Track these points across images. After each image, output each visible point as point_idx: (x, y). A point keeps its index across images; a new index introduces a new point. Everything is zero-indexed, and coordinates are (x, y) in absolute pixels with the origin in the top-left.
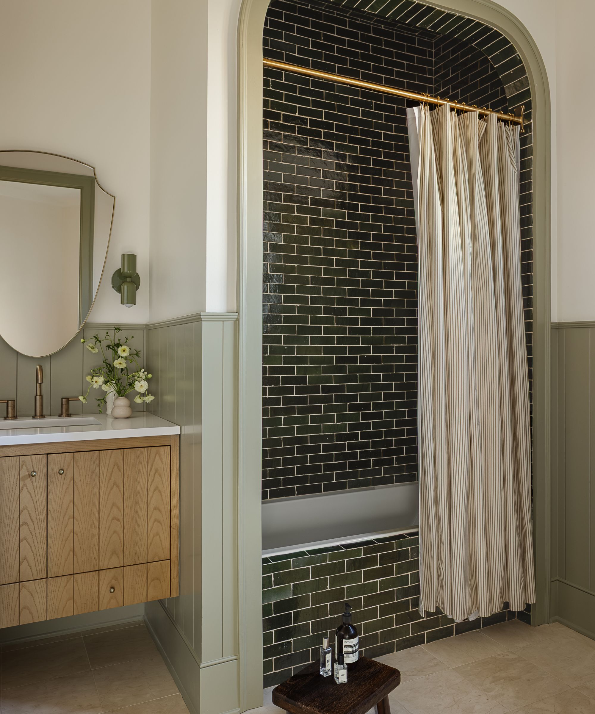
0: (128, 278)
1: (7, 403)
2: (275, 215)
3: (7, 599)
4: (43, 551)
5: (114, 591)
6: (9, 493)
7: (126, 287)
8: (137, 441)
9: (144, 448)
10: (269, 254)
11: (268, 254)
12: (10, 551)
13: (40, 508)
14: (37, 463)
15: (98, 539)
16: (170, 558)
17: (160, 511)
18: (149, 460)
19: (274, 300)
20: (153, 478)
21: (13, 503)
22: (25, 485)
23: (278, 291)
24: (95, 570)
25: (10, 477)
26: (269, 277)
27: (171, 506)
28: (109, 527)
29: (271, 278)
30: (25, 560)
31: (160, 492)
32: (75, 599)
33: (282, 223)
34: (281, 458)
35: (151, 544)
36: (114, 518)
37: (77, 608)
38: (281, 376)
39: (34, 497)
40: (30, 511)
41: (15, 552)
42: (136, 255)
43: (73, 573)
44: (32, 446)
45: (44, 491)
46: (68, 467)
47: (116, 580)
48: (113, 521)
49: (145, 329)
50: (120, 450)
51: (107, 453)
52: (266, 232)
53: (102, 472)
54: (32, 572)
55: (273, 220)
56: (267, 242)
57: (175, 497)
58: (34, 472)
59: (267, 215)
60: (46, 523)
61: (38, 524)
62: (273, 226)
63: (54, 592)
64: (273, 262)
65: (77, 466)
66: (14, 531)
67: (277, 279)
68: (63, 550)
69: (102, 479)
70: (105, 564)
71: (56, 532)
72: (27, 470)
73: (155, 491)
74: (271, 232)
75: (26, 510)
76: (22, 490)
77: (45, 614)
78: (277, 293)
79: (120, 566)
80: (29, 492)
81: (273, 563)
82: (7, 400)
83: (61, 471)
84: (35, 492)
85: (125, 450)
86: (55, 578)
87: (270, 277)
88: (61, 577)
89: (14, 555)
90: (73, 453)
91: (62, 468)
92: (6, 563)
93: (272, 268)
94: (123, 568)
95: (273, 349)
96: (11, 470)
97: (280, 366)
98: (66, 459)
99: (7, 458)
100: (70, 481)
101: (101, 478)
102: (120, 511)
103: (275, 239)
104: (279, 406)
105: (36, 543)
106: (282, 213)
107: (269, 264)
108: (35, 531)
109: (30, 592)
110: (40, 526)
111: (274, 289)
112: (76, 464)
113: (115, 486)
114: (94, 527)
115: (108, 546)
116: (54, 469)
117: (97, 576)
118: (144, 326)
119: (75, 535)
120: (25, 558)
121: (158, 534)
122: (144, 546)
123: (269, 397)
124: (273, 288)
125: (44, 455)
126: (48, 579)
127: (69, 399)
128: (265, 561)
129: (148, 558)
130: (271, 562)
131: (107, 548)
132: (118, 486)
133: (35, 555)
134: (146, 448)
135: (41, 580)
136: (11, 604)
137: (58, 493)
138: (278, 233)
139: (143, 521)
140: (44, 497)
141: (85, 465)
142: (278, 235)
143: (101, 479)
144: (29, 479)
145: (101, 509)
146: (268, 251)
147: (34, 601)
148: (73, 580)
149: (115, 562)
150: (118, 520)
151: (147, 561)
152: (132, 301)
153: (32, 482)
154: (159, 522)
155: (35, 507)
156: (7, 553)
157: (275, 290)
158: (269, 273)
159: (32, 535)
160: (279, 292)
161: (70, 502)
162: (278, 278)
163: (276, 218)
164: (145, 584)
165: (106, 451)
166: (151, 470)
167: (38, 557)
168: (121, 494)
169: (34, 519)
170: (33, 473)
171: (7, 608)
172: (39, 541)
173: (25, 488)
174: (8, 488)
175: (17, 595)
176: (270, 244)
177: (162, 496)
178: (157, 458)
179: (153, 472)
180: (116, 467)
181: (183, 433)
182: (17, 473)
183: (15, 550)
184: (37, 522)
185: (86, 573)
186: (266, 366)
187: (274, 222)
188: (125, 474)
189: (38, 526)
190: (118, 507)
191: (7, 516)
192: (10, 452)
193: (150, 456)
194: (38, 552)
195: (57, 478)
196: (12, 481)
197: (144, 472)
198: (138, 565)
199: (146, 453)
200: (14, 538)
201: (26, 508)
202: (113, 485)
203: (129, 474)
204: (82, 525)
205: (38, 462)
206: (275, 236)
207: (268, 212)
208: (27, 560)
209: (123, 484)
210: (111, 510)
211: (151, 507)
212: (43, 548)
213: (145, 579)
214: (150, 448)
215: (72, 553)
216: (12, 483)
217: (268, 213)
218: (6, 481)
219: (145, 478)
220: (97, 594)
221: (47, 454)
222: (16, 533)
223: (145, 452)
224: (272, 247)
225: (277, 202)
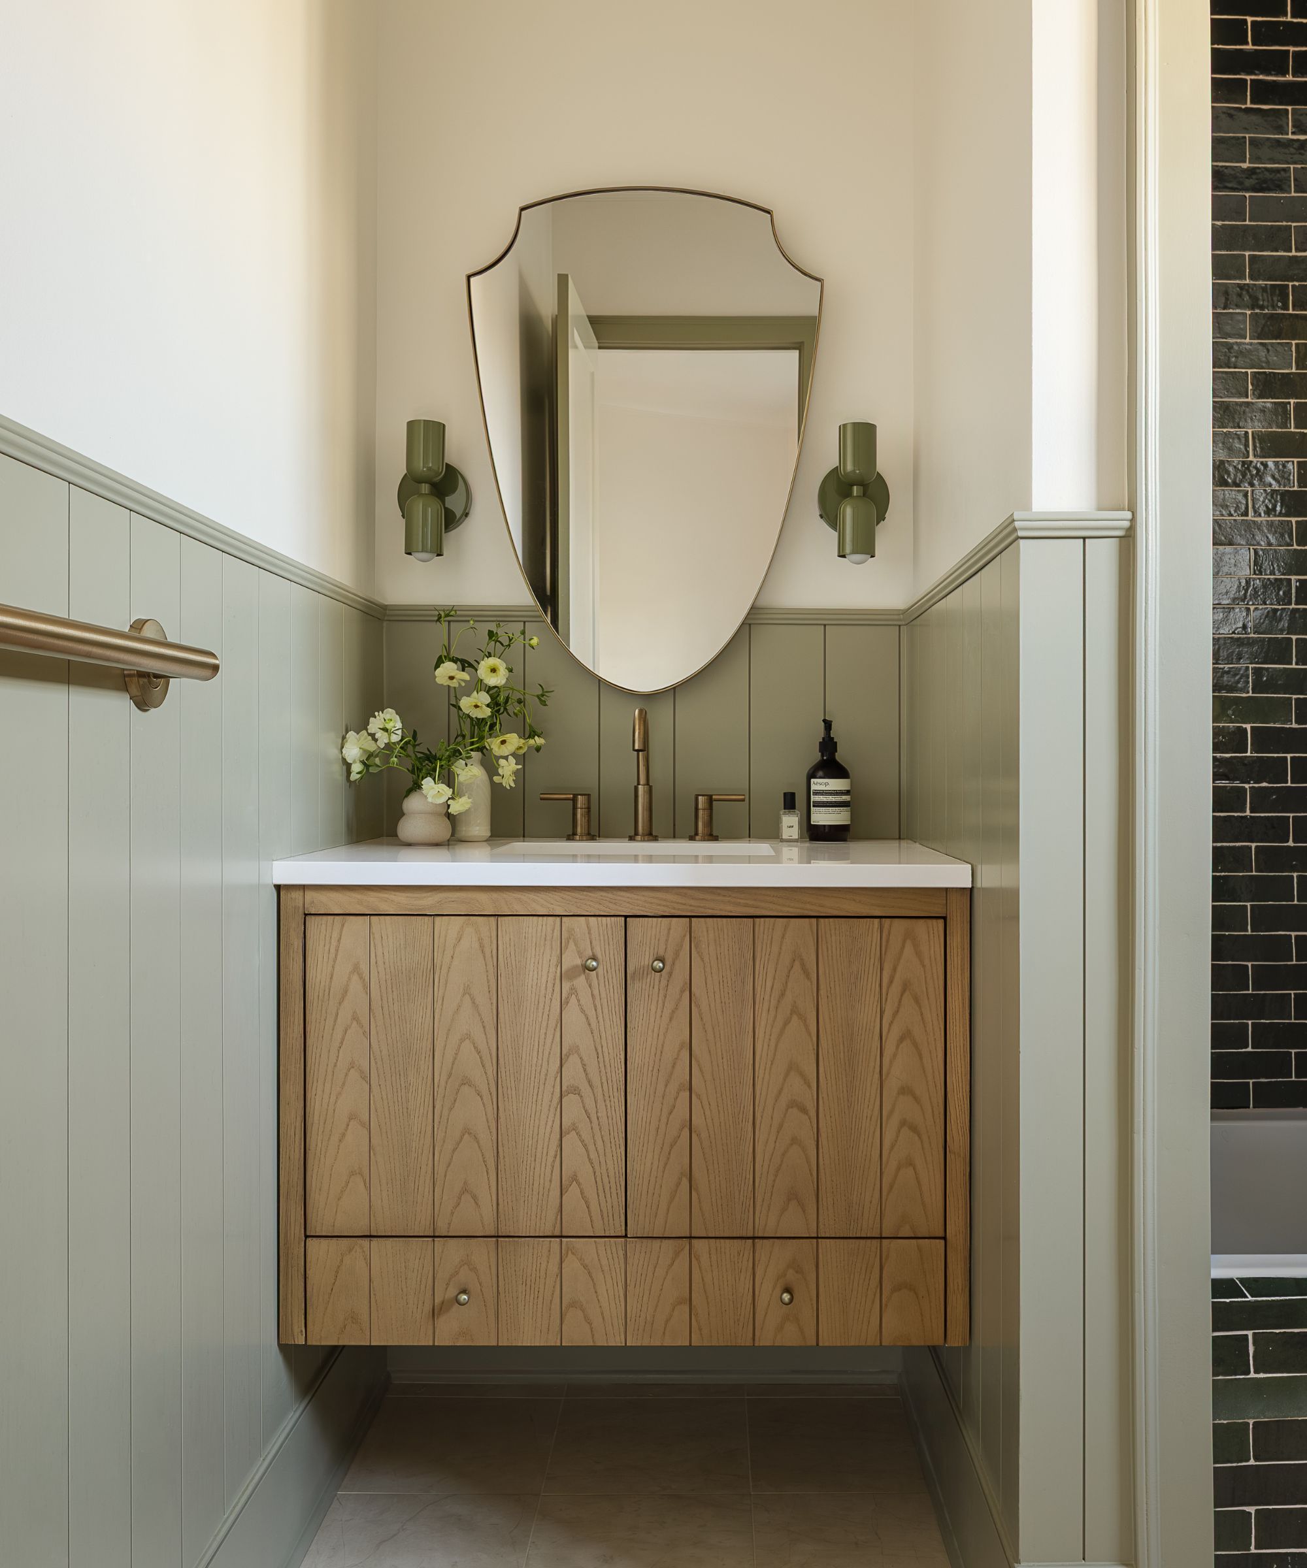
0: (855, 487)
1: (574, 800)
2: (1269, 291)
3: (534, 1276)
4: (616, 1166)
5: (791, 1300)
6: (537, 1009)
7: (849, 511)
8: (854, 900)
9: (872, 920)
10: (1252, 403)
11: (1248, 403)
12: (539, 1155)
13: (609, 1053)
14: (602, 938)
15: (751, 1155)
16: (944, 1236)
17: (917, 1099)
18: (885, 954)
19: (1267, 538)
20: (896, 1004)
21: (546, 1033)
22: (573, 990)
23: (1278, 508)
24: (744, 1235)
25: (540, 968)
26: (1250, 471)
27: (948, 1089)
28: (781, 1126)
29: (1257, 473)
30: (575, 1182)
31: (915, 1045)
32: (694, 1303)
33: (1291, 311)
34: (1291, 994)
35: (891, 1187)
36: (793, 1104)
37: (700, 1330)
38: (1289, 756)
39: (594, 1025)
40: (585, 1059)
41: (550, 1159)
42: (876, 426)
43: (688, 1235)
44: (590, 892)
45: (617, 1012)
46: (677, 954)
47: (797, 1272)
48: (790, 1110)
49: (903, 623)
50: (807, 920)
51: (774, 924)
52: (1243, 341)
53: (761, 977)
54: (591, 1217)
55: (1263, 305)
56: (1243, 370)
57: (960, 1066)
58: (594, 958)
59: (1244, 293)
60: (623, 1094)
61: (604, 1095)
62: (1263, 322)
63: (644, 1276)
64: (1263, 427)
65: (698, 953)
66: (550, 1106)
67: (1277, 476)
68: (663, 1172)
69: (762, 993)
70: (768, 1223)
71: (648, 1121)
72: (580, 954)
73: (901, 1042)
74: (1258, 339)
75: (576, 1055)
76: (568, 1003)
77: (622, 1330)
78: (1275, 516)
79: (808, 1236)
80: (583, 1011)
81: (1250, 1298)
82: (574, 795)
83: (662, 964)
84: (596, 1010)
85: (822, 920)
86: (645, 1241)
87: (1255, 472)
88: (659, 1240)
89: (549, 1164)
90: (688, 919)
91: (661, 953)
92: (531, 1183)
93: (1260, 444)
94: (817, 1242)
95: (1265, 679)
96: (542, 951)
97: (1288, 726)
98: (671, 932)
99: (531, 918)
100: (682, 991)
101: (759, 992)
102: (809, 1086)
103: (1270, 358)
104: (1286, 844)
105: (599, 1143)
106: (1291, 284)
107: (1253, 433)
108: (597, 1112)
109: (585, 1267)
110: (610, 1101)
111: (1267, 507)
112: (696, 947)
113: (795, 1018)
114: (740, 1122)
115: (776, 1176)
116: (640, 958)
117: (749, 1253)
118: (899, 615)
119: (694, 1135)
120: (574, 1178)
121: (910, 1163)
122: (874, 1189)
123: (1253, 815)
124: (1263, 502)
125: (618, 918)
126: (628, 1240)
127: (714, 797)
128: (1222, 1287)
129: (884, 1226)
130: (1247, 1297)
131: (774, 1181)
132: (803, 1019)
133: (596, 1174)
134: (876, 921)
135: (612, 1240)
136: (542, 1287)
137: (652, 1019)
138: (1279, 343)
139: (871, 1120)
140: (619, 1027)
141: (719, 952)
142: (1279, 349)
143: (758, 995)
144: (583, 977)
145: (760, 1073)
146: (1247, 397)
147: (596, 1292)
148: (690, 1254)
149: (794, 1223)
150: (804, 1110)
151: (881, 1233)
152: (866, 546)
153: (590, 986)
154: (914, 1129)
155: (596, 1050)
156: (533, 1159)
157: (1270, 506)
158: (1251, 458)
159: (591, 1122)
160: (1283, 511)
161: (682, 1047)
162: (1279, 471)
163: (1272, 300)
164: (875, 1295)
165: (773, 920)
166: (891, 982)
167: (606, 1180)
168: (812, 1040)
169: (596, 1081)
170: (589, 961)
171: (532, 1296)
172: (606, 1138)
173: (573, 999)
174: (534, 994)
175: (556, 1270)
176: (1254, 374)
177: (921, 1058)
178: (909, 950)
179: (896, 988)
180: (797, 964)
181: (978, 885)
182: (555, 960)
183: (552, 1153)
184: (603, 1090)
185: (722, 1241)
186: (1244, 726)
187: (1266, 311)
188: (822, 987)
189: (605, 1101)
190: (802, 1075)
191: (534, 1065)
192: (539, 904)
193: (888, 941)
194: (604, 1167)
195: (648, 980)
196: (544, 978)
197: (873, 985)
198: (857, 1241)
199: (876, 935)
200: (550, 1123)
201: (575, 1049)
202: (791, 1014)
203: (832, 986)
204: (710, 1110)
205: (604, 936)
206: (1268, 350)
207: (1248, 284)
208: (579, 1184)
209: (815, 1013)
210: (785, 1080)
211: (892, 1085)
212: (615, 1158)
213: (875, 1282)
214: (888, 920)
215: (685, 1182)
216: (544, 981)
217: (1246, 288)
218: (531, 976)
219: (875, 1004)
220: (750, 1300)
221: (626, 917)
222: (552, 1110)
223: (875, 930)
224: (1260, 384)
225: (1277, 251)
